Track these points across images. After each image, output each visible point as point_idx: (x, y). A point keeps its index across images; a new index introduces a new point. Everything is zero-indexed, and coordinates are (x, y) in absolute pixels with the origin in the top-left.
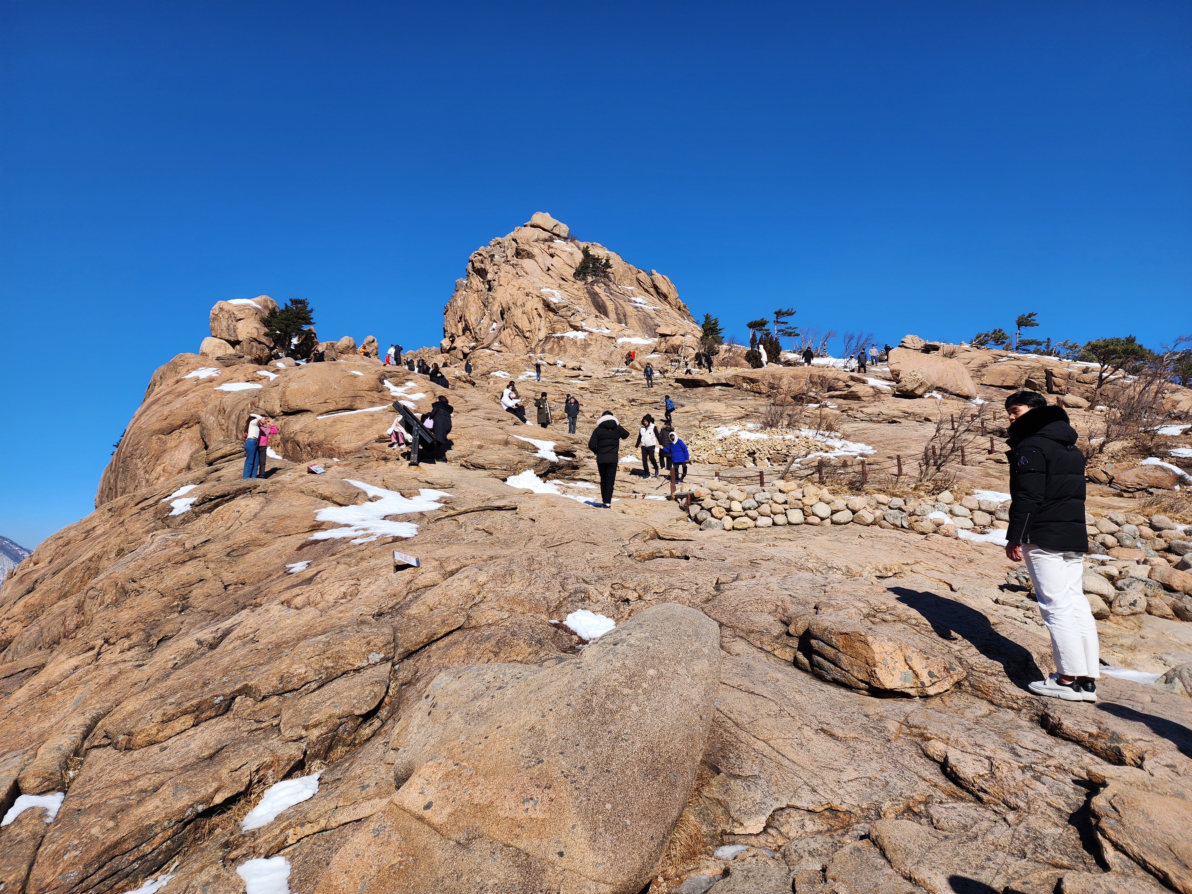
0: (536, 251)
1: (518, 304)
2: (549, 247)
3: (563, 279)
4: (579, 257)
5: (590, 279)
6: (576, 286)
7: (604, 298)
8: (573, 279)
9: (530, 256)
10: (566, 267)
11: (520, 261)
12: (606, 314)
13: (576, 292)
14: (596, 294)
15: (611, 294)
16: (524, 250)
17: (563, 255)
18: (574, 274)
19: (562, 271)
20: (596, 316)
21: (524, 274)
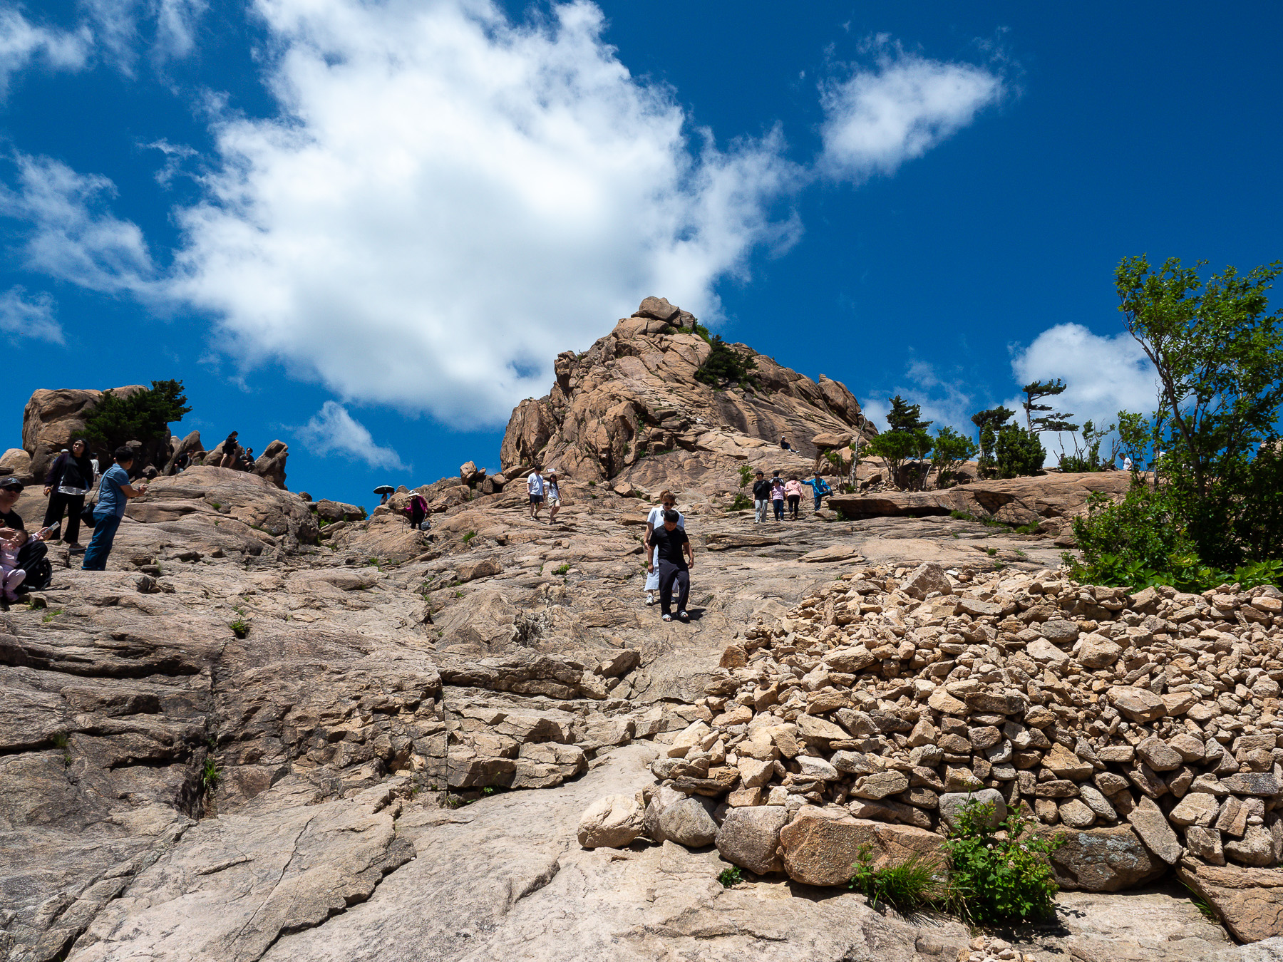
0: (641, 343)
1: (598, 412)
2: (661, 339)
3: (678, 381)
4: (704, 349)
5: (720, 382)
6: (697, 390)
7: (741, 407)
8: (694, 380)
9: (632, 352)
10: (684, 364)
11: (618, 361)
12: (743, 428)
13: (695, 397)
14: (730, 401)
15: (755, 403)
16: (625, 346)
17: (681, 349)
18: (696, 373)
19: (676, 370)
20: (723, 429)
21: (621, 376)
